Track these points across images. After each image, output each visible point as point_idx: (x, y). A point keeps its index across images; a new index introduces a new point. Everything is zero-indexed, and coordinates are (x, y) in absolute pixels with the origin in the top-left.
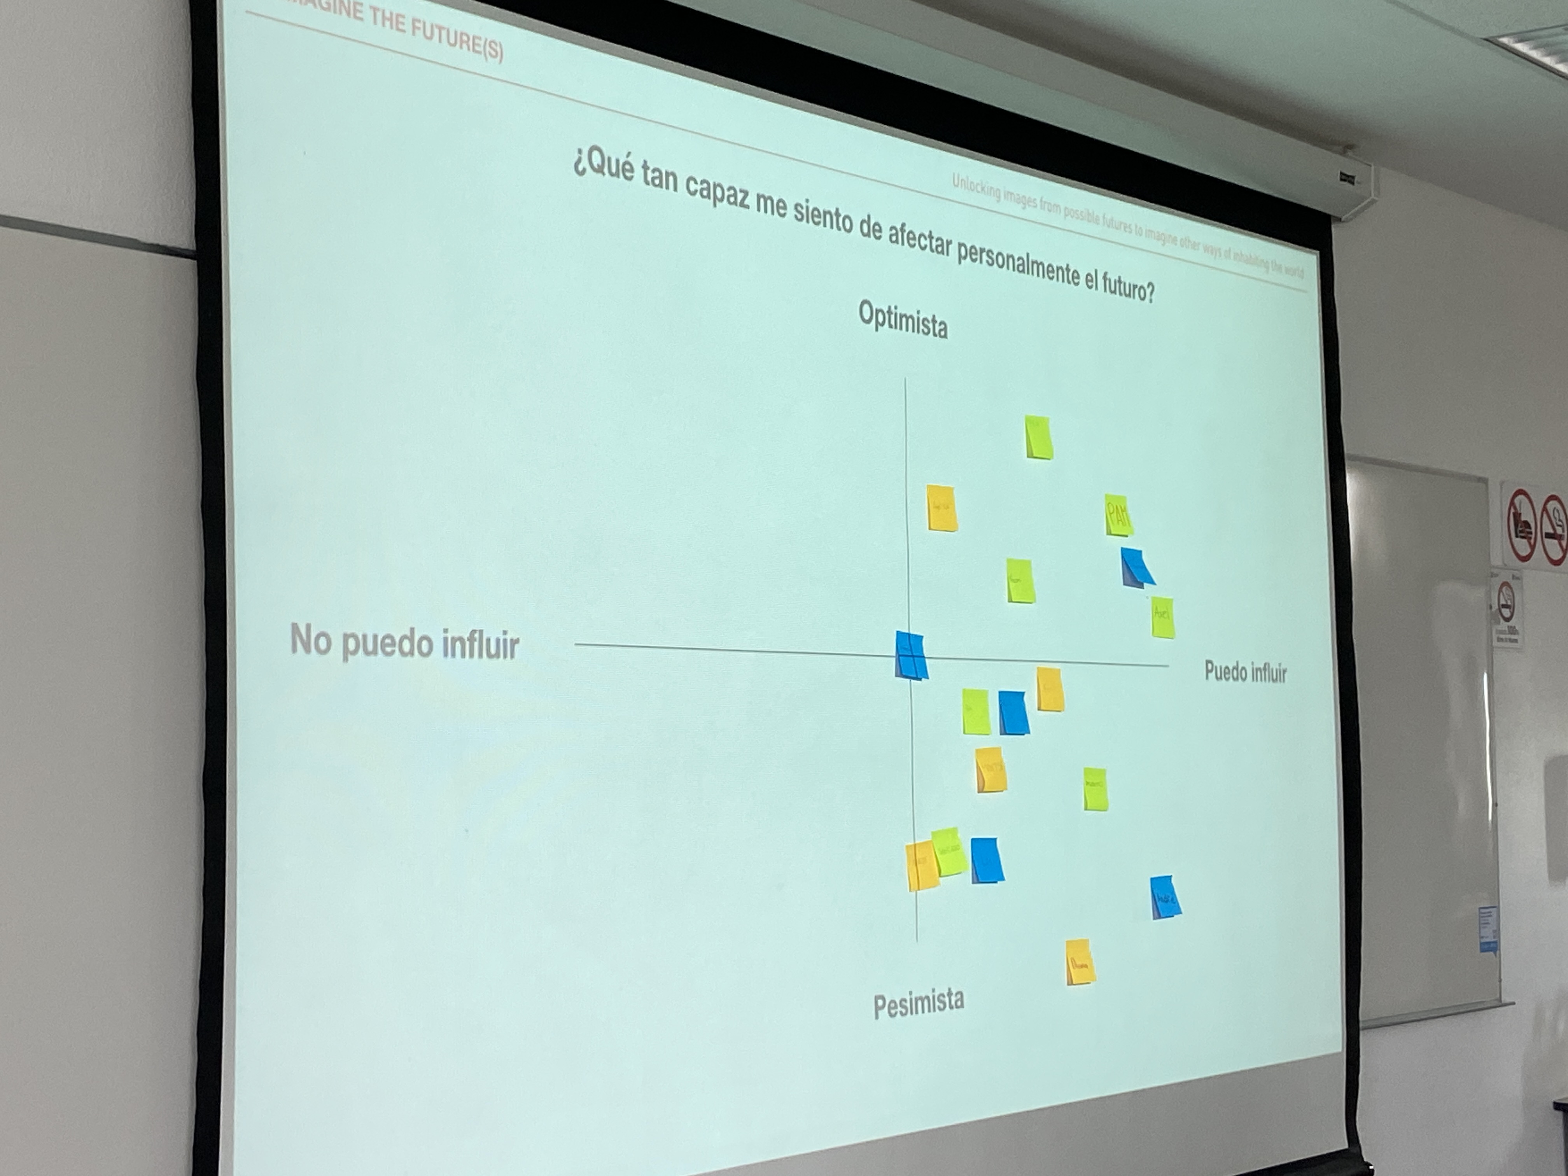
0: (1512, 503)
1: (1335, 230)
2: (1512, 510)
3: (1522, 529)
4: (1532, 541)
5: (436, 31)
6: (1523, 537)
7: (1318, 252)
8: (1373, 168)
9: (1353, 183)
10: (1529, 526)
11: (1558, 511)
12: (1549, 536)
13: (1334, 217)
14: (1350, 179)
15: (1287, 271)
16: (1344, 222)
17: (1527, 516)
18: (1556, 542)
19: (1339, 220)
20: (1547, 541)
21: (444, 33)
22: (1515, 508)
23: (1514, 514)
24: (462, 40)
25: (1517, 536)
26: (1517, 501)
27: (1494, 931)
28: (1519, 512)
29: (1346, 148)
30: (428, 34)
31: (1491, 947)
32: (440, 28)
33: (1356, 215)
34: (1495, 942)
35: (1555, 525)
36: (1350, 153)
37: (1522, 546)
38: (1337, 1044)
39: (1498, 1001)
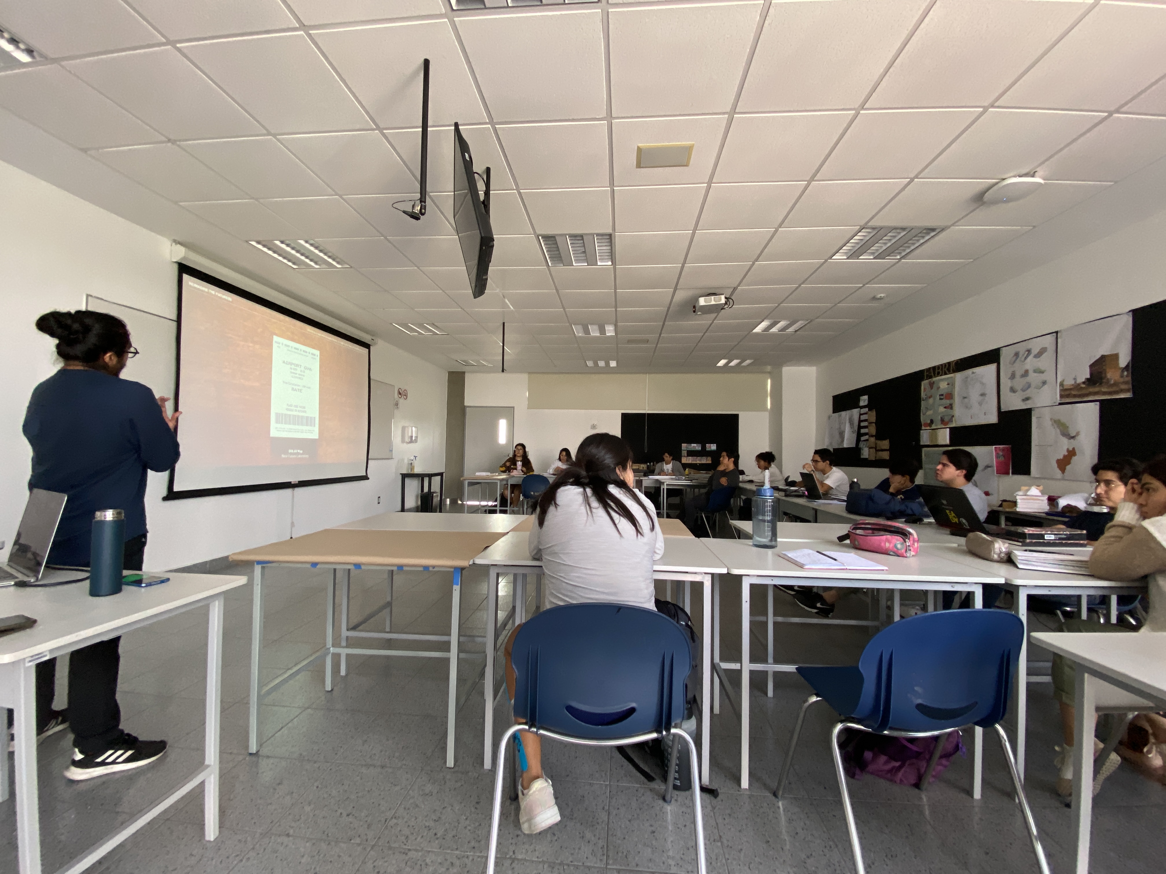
0: (399, 390)
1: (371, 347)
3: (400, 393)
11: (406, 392)
17: (401, 392)
18: (405, 396)
27: (392, 449)
29: (373, 336)
31: (391, 451)
35: (405, 394)
37: (400, 396)
39: (392, 459)
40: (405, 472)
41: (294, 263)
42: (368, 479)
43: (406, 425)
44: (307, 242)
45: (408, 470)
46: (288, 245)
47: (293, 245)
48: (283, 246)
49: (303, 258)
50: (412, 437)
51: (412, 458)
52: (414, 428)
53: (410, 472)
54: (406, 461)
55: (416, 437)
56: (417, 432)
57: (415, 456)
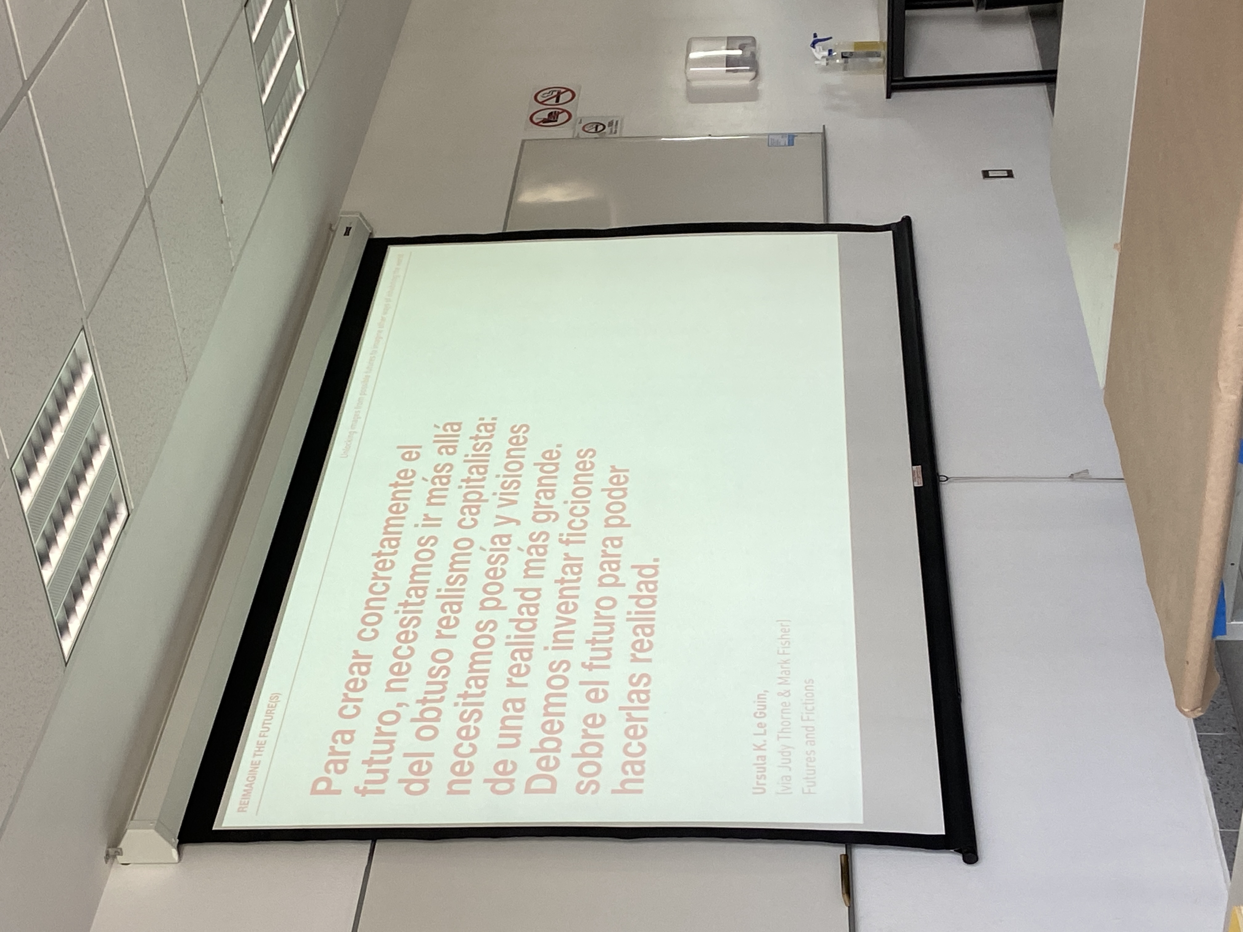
0: (537, 124)
2: (541, 124)
3: (552, 118)
4: (560, 111)
5: (265, 726)
6: (557, 118)
7: (389, 247)
8: (342, 216)
9: (351, 228)
10: (551, 113)
11: (543, 94)
12: (557, 101)
13: (370, 236)
14: (348, 230)
15: (399, 264)
16: (372, 231)
17: (545, 115)
18: (561, 96)
19: (371, 234)
20: (560, 102)
21: (266, 722)
22: (540, 122)
23: (544, 123)
24: (269, 713)
25: (556, 121)
26: (536, 121)
27: (782, 137)
28: (542, 120)
29: (331, 229)
30: (267, 729)
31: (791, 138)
32: (264, 723)
33: (368, 225)
34: (789, 136)
35: (551, 96)
36: (334, 228)
37: (563, 117)
38: (833, 236)
39: (824, 134)
40: (880, 80)
41: (111, 516)
42: (907, 221)
43: (680, 84)
44: (23, 484)
45: (869, 68)
46: (50, 541)
47: (46, 525)
48: (55, 555)
49: (84, 491)
50: (730, 62)
51: (820, 52)
52: (693, 55)
53: (881, 60)
54: (837, 78)
55: (731, 42)
56: (711, 40)
57: (813, 45)
